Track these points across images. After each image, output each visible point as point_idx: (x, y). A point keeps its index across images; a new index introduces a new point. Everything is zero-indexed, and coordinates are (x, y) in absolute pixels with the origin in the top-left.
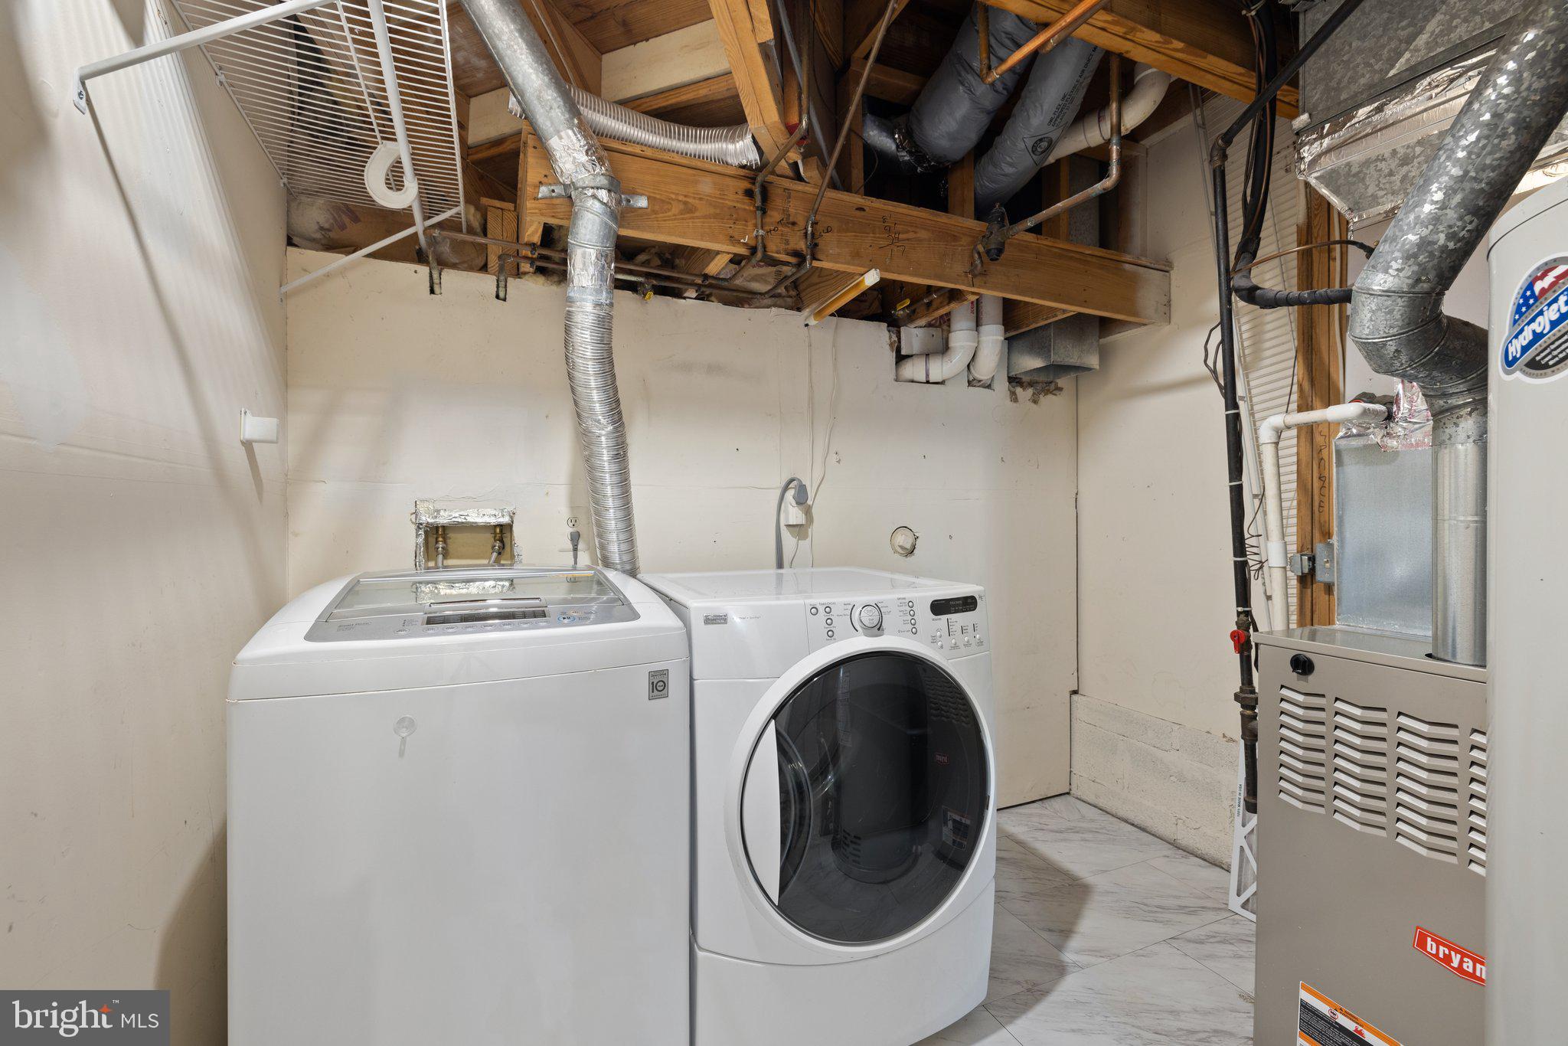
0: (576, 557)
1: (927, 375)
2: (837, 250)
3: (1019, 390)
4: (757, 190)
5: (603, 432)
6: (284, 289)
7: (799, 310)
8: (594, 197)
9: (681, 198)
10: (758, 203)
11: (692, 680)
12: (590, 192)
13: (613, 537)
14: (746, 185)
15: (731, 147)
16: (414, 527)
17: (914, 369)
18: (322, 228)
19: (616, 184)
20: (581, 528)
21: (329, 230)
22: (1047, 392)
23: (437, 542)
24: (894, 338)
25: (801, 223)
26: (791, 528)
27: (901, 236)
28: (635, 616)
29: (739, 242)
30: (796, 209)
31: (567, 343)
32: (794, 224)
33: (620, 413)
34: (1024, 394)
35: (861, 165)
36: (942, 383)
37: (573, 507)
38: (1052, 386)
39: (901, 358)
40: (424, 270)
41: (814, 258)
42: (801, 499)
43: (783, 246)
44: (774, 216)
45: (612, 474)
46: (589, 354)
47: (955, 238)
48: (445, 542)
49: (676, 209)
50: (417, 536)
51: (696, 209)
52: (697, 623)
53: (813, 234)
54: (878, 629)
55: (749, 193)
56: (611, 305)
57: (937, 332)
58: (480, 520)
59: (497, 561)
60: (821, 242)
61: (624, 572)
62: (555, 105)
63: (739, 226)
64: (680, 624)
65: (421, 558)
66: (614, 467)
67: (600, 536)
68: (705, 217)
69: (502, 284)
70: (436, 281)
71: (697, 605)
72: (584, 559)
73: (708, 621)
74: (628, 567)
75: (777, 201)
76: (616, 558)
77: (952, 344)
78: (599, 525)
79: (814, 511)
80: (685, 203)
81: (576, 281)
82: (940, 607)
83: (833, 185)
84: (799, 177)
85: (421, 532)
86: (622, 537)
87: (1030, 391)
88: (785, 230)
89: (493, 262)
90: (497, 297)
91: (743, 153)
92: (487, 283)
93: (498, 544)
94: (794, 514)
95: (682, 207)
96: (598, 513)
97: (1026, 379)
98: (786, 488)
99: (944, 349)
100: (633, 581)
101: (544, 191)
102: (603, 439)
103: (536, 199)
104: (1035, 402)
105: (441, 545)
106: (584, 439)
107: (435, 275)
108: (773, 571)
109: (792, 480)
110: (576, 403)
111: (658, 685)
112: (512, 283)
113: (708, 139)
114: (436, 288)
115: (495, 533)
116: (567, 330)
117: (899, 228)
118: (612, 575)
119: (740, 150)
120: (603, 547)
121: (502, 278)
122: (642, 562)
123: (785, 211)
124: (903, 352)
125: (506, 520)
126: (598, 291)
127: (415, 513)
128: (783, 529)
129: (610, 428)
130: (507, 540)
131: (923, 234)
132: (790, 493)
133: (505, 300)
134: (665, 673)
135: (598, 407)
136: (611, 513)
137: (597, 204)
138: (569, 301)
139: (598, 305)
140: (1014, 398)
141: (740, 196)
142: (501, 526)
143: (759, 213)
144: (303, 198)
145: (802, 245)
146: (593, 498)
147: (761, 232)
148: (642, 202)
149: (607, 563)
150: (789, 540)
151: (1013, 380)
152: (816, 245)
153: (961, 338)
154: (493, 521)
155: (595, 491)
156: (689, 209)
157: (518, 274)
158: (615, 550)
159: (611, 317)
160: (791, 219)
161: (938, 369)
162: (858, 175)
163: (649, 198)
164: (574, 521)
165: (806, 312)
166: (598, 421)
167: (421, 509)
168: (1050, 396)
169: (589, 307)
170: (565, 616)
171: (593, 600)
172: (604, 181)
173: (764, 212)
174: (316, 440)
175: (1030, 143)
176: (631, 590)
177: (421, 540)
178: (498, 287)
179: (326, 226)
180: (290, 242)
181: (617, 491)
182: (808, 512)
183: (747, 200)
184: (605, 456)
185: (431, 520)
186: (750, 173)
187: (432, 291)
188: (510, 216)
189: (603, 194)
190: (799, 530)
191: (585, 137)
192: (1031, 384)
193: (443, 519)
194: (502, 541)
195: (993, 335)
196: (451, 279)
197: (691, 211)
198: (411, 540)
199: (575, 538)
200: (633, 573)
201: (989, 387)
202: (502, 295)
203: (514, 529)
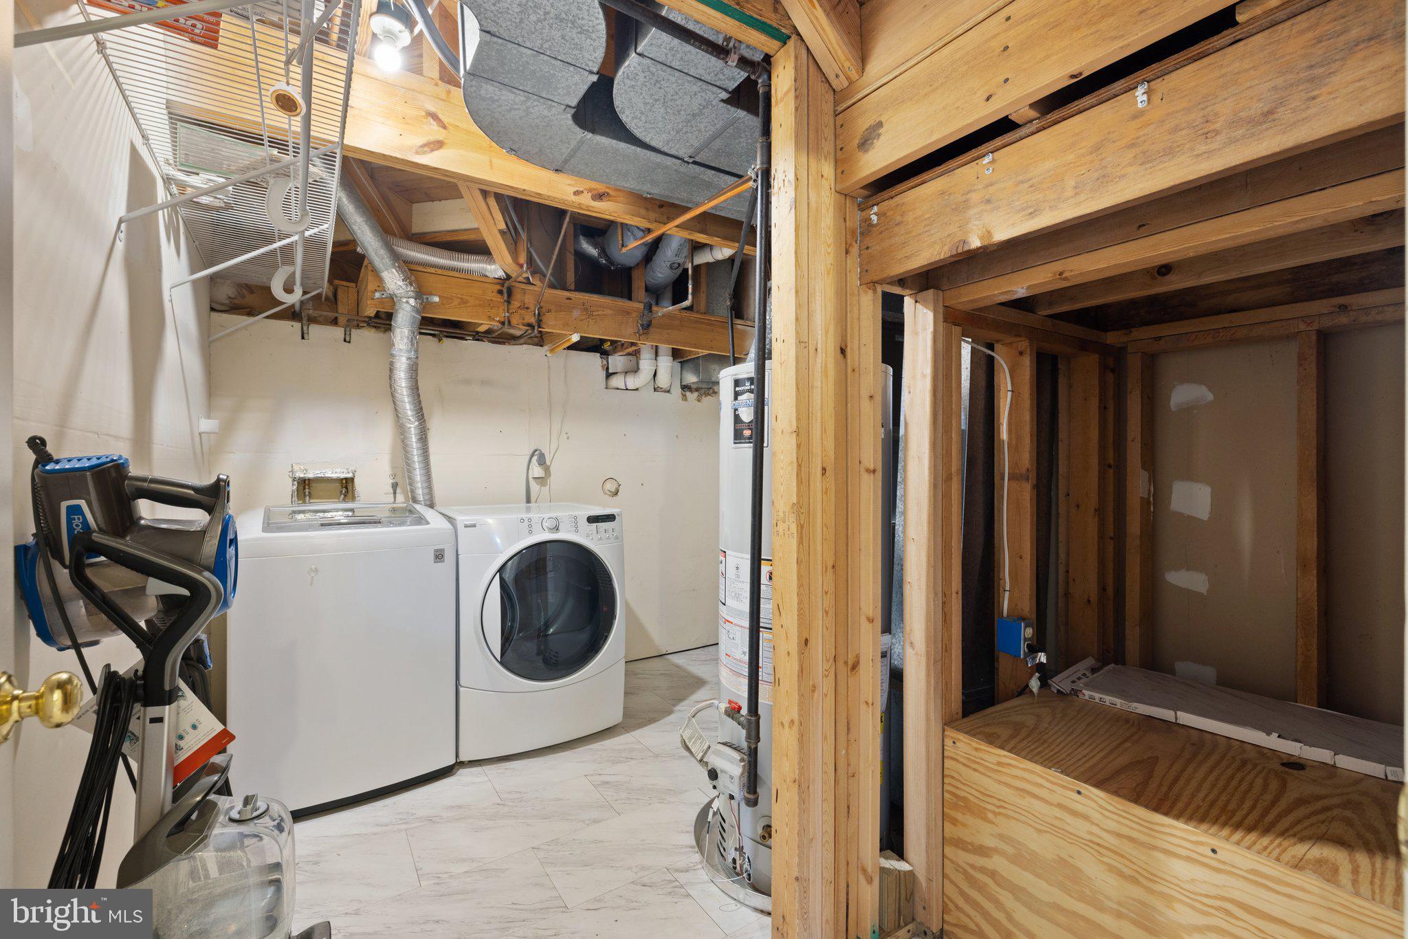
0: (395, 498)
1: (626, 385)
2: (554, 323)
3: (688, 394)
4: (505, 291)
5: (412, 427)
6: (211, 339)
7: (542, 346)
8: (407, 302)
9: (459, 296)
10: (506, 298)
11: (457, 555)
12: (404, 300)
13: (419, 485)
14: (499, 287)
15: (489, 267)
16: (291, 480)
17: (617, 381)
18: (230, 298)
19: (420, 294)
20: (398, 480)
21: (234, 299)
22: (707, 394)
23: (304, 489)
24: (605, 362)
25: (532, 307)
26: (537, 480)
27: (594, 313)
28: (428, 523)
29: (494, 319)
30: (529, 300)
31: (390, 377)
32: (527, 308)
33: (423, 415)
34: (692, 396)
35: (573, 270)
36: (637, 389)
37: (393, 468)
38: (711, 391)
39: (609, 375)
40: (297, 325)
41: (539, 327)
42: (542, 462)
43: (521, 321)
44: (516, 304)
45: (418, 449)
46: (403, 384)
47: (628, 313)
48: (309, 489)
49: (456, 302)
50: (293, 485)
51: (468, 302)
52: (460, 526)
53: (539, 314)
54: (557, 529)
55: (500, 292)
56: (417, 357)
57: (633, 358)
58: (335, 476)
59: (344, 500)
60: (544, 318)
61: (426, 505)
62: (385, 257)
63: (494, 311)
64: (450, 526)
65: (295, 498)
66: (419, 445)
67: (411, 484)
68: (473, 306)
69: (348, 333)
70: (305, 332)
71: (462, 519)
72: (400, 498)
73: (466, 526)
74: (428, 503)
75: (517, 296)
76: (421, 498)
77: (641, 367)
78: (410, 478)
79: (552, 469)
80: (461, 299)
81: (396, 346)
82: (593, 520)
83: (552, 286)
84: (529, 283)
85: (295, 483)
86: (425, 485)
87: (696, 394)
88: (522, 312)
89: (342, 320)
90: (345, 340)
91: (495, 271)
92: (338, 332)
93: (344, 490)
94: (537, 471)
95: (459, 301)
96: (409, 471)
97: (694, 386)
98: (532, 455)
99: (636, 370)
100: (431, 511)
101: (377, 295)
102: (412, 429)
103: (373, 299)
104: (699, 401)
105: (307, 491)
106: (401, 430)
107: (305, 328)
108: (524, 505)
109: (536, 451)
110: (396, 410)
111: (439, 556)
112: (355, 332)
113: (475, 261)
114: (306, 336)
115: (342, 483)
116: (391, 370)
117: (592, 308)
118: (418, 507)
119: (494, 270)
120: (412, 491)
121: (348, 329)
122: (437, 499)
123: (523, 302)
124: (610, 371)
125: (350, 475)
126: (409, 351)
127: (292, 471)
128: (531, 480)
129: (417, 423)
130: (350, 488)
131: (609, 312)
132: (535, 458)
133: (349, 342)
134: (443, 550)
135: (409, 413)
136: (418, 472)
137: (409, 306)
138: (392, 355)
139: (409, 358)
140: (684, 398)
141: (495, 294)
142: (346, 479)
143: (506, 304)
144: (218, 280)
145: (533, 320)
146: (406, 462)
147: (507, 314)
148: (436, 299)
149: (415, 500)
150: (534, 487)
151: (685, 388)
152: (541, 321)
153: (646, 364)
154: (343, 476)
155: (407, 458)
156: (463, 302)
157: (358, 327)
158: (420, 493)
159: (417, 364)
160: (526, 306)
161: (632, 382)
162: (571, 277)
163: (440, 297)
164: (394, 476)
165: (546, 348)
166: (410, 420)
167: (296, 468)
168: (709, 397)
169: (404, 360)
170: (391, 523)
171: (407, 517)
172: (411, 294)
173: (509, 302)
174: (228, 427)
175: (668, 264)
176: (429, 514)
177: (295, 487)
178: (345, 334)
179: (233, 296)
180: (212, 309)
181: (421, 459)
182: (547, 470)
183: (499, 296)
184: (414, 439)
185: (302, 476)
186: (501, 281)
187: (303, 338)
188: (353, 291)
189: (412, 301)
190: (541, 481)
191: (402, 272)
192: (697, 390)
193: (310, 475)
194: (346, 488)
195: (666, 364)
196: (315, 330)
197: (465, 303)
198: (289, 487)
199: (395, 486)
200: (431, 506)
201: (669, 391)
202: (348, 339)
203: (355, 480)
